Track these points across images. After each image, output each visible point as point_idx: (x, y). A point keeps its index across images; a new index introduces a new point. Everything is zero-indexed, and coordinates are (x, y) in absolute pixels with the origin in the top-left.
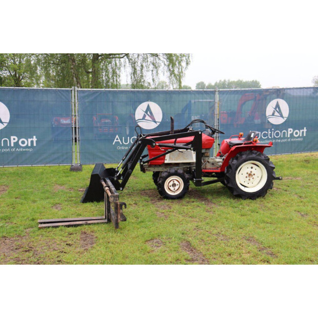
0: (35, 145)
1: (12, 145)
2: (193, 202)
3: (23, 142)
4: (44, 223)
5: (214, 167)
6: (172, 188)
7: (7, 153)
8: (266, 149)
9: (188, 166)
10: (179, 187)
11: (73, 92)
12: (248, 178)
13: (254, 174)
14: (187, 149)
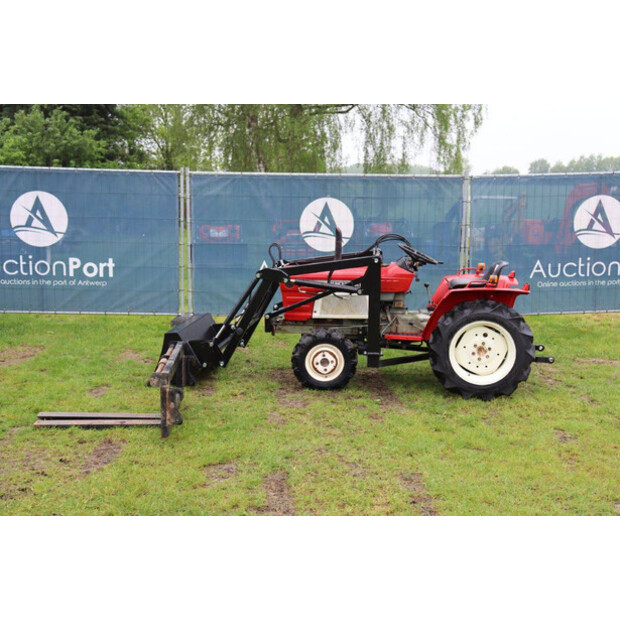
0: (111, 274)
1: (71, 274)
2: (360, 397)
3: (90, 270)
4: (48, 418)
5: (414, 331)
6: (320, 368)
7: (63, 288)
8: (519, 297)
9: (361, 326)
10: (335, 367)
11: (182, 177)
12: (477, 356)
13: (490, 349)
14: (351, 292)
